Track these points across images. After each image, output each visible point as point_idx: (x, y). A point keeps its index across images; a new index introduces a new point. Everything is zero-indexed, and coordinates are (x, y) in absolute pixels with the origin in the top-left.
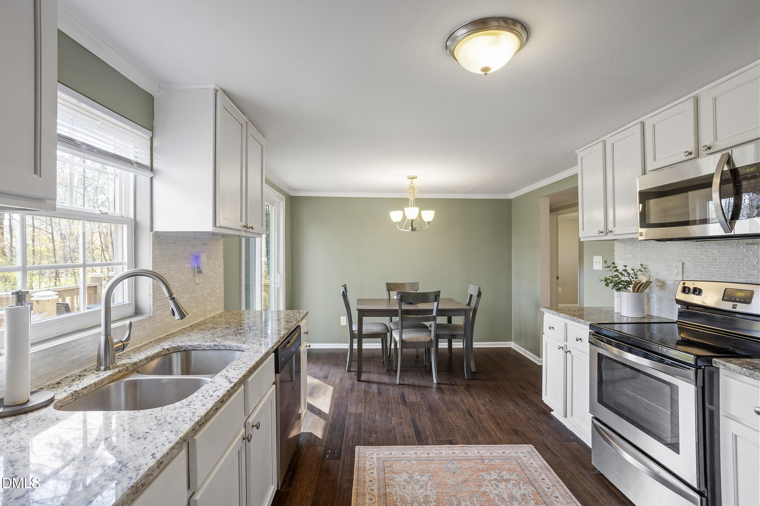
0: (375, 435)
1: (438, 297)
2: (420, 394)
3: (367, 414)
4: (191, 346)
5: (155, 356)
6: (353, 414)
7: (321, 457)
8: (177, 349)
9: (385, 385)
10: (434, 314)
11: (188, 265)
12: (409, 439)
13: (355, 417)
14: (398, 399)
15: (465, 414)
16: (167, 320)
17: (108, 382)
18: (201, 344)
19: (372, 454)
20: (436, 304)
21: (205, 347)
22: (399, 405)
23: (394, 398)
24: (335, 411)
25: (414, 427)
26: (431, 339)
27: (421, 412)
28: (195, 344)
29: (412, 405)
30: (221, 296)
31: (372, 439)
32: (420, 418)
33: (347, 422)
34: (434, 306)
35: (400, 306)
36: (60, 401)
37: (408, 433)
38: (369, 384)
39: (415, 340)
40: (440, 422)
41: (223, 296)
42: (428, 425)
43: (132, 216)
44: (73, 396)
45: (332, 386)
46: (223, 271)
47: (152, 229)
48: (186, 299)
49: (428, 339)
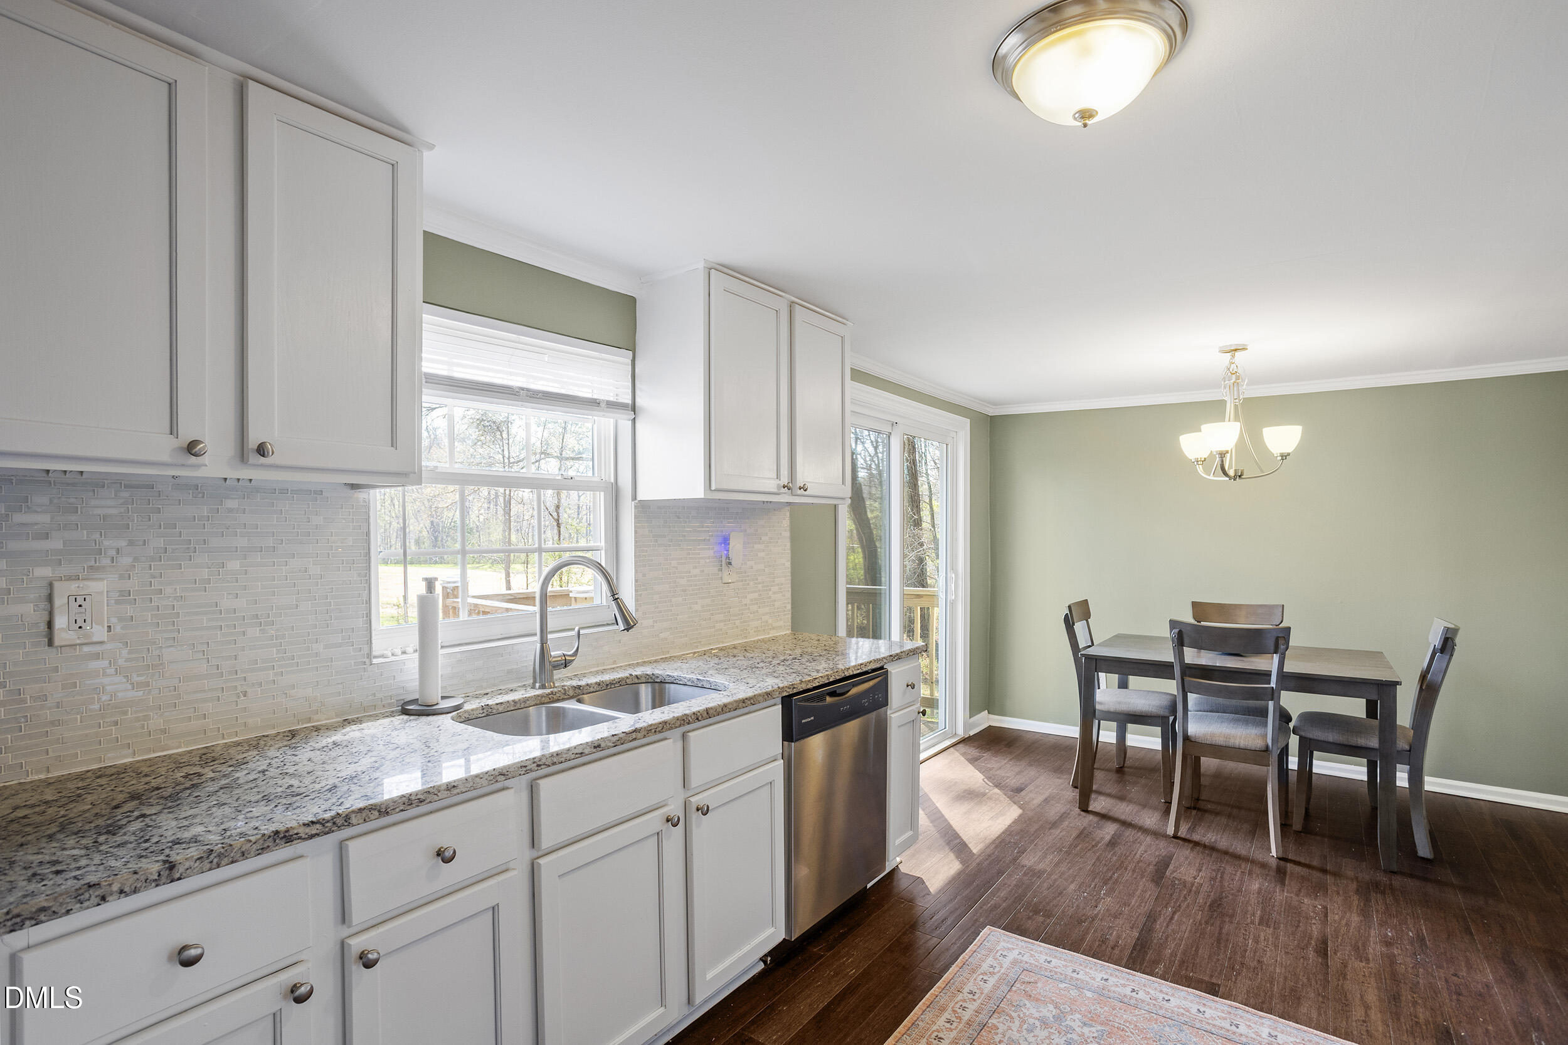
0: (1041, 919)
1: (1281, 642)
2: (1214, 870)
3: (1054, 877)
4: (670, 676)
5: (614, 682)
6: (1025, 868)
7: (912, 923)
8: (651, 678)
9: (1138, 832)
10: (1273, 685)
11: (708, 553)
12: (1112, 948)
13: (1025, 874)
14: (1149, 865)
15: (1309, 943)
16: (662, 635)
17: (533, 703)
18: (682, 675)
19: (1009, 949)
20: (1276, 657)
21: (686, 681)
22: (1142, 878)
23: (1138, 862)
24: (993, 853)
25: (1142, 930)
26: (1267, 746)
27: (1184, 906)
28: (675, 674)
29: (1173, 886)
30: (785, 607)
31: (1030, 925)
32: (1172, 918)
33: (1003, 880)
34: (1269, 663)
35: (1180, 655)
36: (466, 712)
37: (1119, 937)
38: (1102, 822)
39: (1220, 741)
40: (1219, 941)
41: (789, 607)
42: (1181, 939)
43: (612, 480)
44: (483, 709)
45: (1019, 807)
46: (788, 564)
47: (634, 497)
48: (703, 606)
49: (1258, 744)
